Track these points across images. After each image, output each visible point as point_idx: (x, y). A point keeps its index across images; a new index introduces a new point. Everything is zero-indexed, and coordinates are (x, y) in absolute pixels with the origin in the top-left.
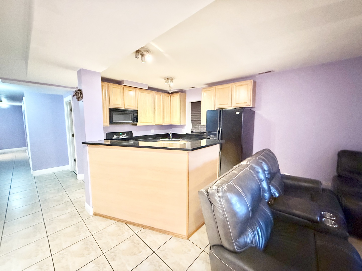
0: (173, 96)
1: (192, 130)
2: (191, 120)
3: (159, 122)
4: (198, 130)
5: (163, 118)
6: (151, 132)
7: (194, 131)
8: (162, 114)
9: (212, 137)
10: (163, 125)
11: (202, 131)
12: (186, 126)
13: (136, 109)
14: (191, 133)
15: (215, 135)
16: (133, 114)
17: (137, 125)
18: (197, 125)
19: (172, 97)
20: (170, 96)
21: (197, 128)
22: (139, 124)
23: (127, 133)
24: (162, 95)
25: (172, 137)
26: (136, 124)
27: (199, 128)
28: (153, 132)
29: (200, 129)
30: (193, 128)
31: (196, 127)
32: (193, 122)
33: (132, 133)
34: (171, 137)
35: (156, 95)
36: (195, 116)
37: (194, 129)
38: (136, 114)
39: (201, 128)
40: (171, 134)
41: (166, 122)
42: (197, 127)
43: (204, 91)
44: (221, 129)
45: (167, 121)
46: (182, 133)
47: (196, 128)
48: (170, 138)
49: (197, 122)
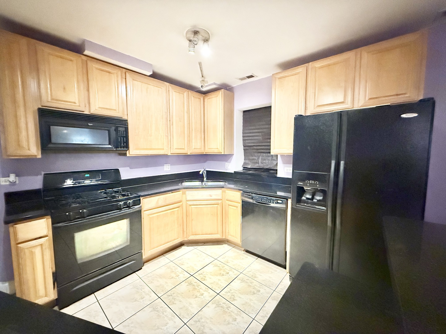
0: (208, 98)
1: (245, 163)
2: (244, 146)
3: (181, 149)
4: (257, 165)
5: (189, 141)
6: (165, 170)
7: (249, 167)
8: (186, 132)
9: (311, 185)
10: (189, 154)
11: (267, 167)
12: (234, 156)
13: (125, 118)
14: (244, 171)
15: (322, 179)
16: (113, 128)
17: (128, 155)
18: (256, 154)
19: (206, 100)
20: (202, 99)
21: (256, 161)
22: (133, 151)
23: (103, 173)
24: (185, 94)
25: (207, 179)
26: (124, 152)
27: (260, 161)
28: (169, 169)
29: (262, 163)
30: (247, 161)
31: (253, 159)
32: (247, 149)
33: (117, 171)
34: (205, 179)
35: (174, 92)
36: (251, 138)
37: (249, 163)
38: (121, 129)
39: (265, 161)
40: (205, 172)
41: (194, 149)
42: (256, 158)
43: (279, 78)
44: (342, 163)
45: (196, 148)
46: (227, 169)
47: (253, 161)
48: (202, 181)
49: (255, 149)
